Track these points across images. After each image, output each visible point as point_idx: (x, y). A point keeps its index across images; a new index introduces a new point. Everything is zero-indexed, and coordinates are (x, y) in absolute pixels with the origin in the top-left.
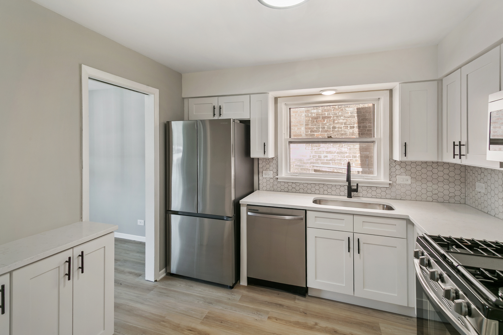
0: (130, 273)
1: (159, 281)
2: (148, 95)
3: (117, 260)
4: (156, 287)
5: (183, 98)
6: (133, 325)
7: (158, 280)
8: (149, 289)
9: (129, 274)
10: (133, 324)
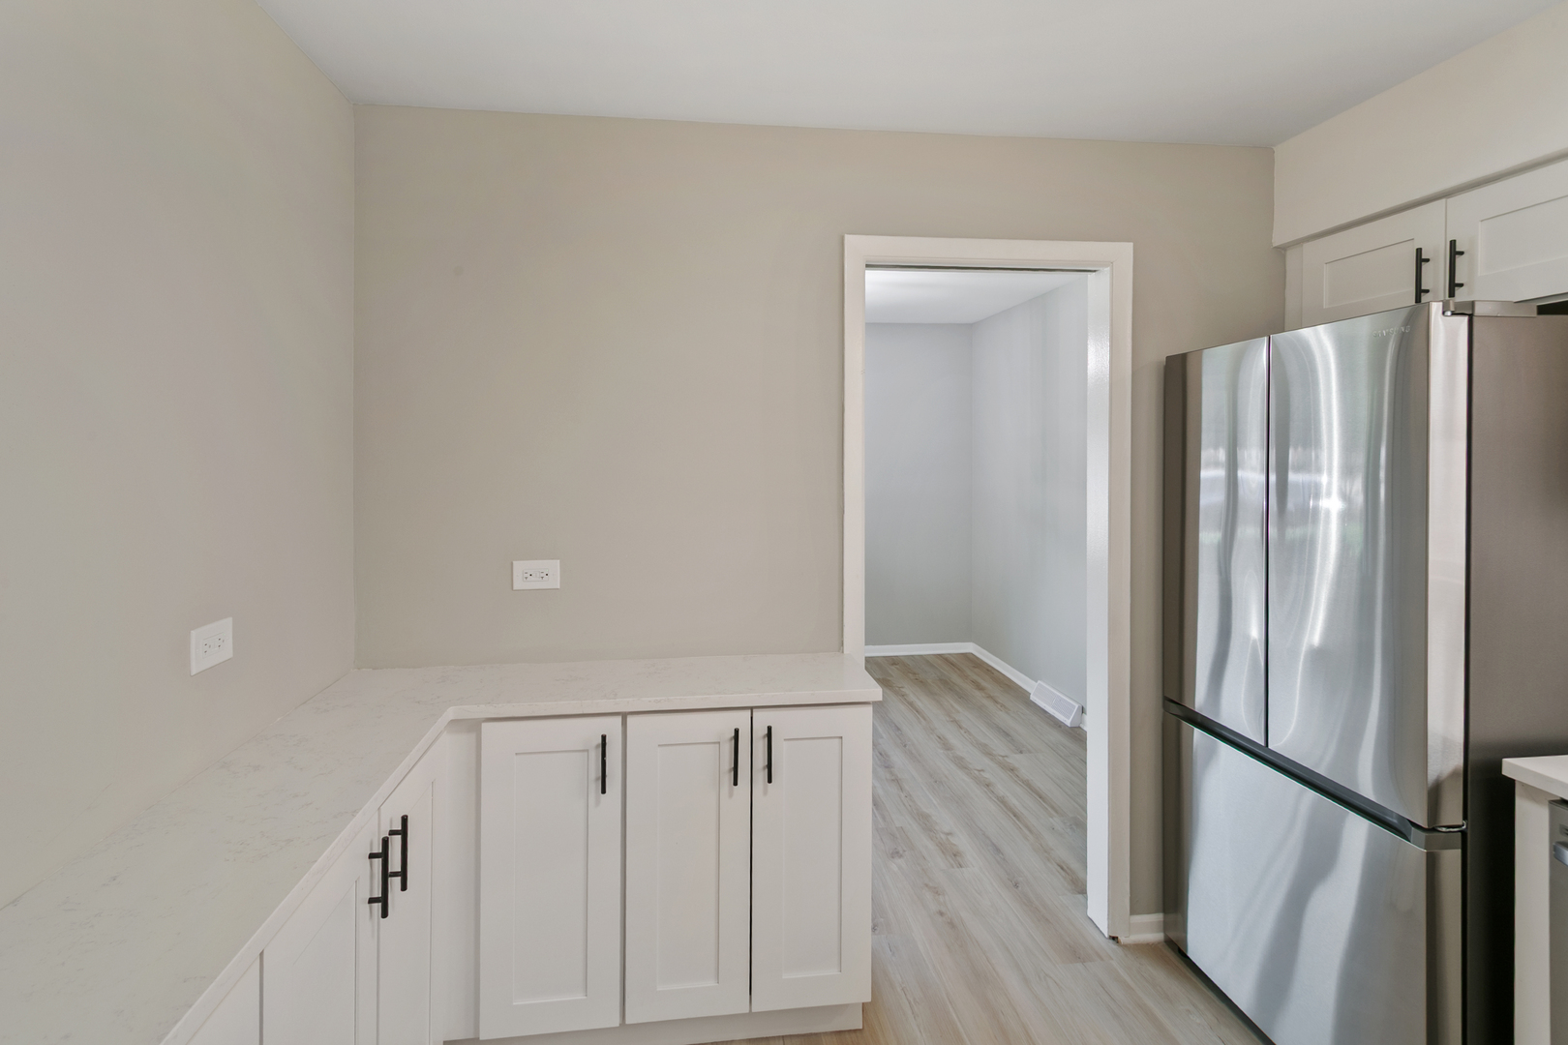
0: (1062, 868)
1: (1126, 947)
2: (1095, 271)
3: (1056, 811)
4: (1102, 959)
5: (1277, 248)
6: (959, 1024)
7: (1122, 939)
8: (1076, 952)
9: (1059, 869)
10: (960, 1021)
